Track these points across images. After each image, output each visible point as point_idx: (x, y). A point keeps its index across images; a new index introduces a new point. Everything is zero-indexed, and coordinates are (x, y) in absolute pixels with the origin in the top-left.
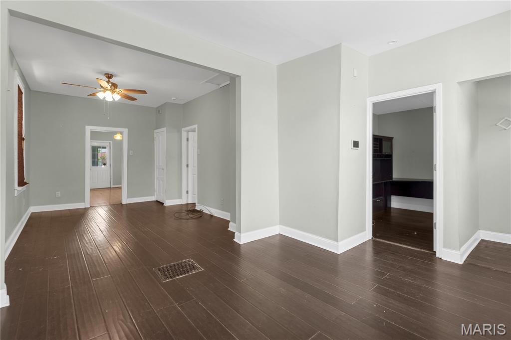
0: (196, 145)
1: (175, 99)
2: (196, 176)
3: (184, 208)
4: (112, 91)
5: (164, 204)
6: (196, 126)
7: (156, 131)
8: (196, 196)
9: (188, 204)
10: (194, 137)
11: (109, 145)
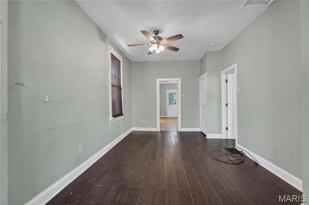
0: (235, 85)
1: (213, 44)
2: (236, 115)
3: (224, 145)
4: (158, 43)
5: (205, 136)
6: (235, 66)
7: (200, 77)
8: (236, 133)
9: (227, 140)
10: (233, 78)
11: (177, 92)
